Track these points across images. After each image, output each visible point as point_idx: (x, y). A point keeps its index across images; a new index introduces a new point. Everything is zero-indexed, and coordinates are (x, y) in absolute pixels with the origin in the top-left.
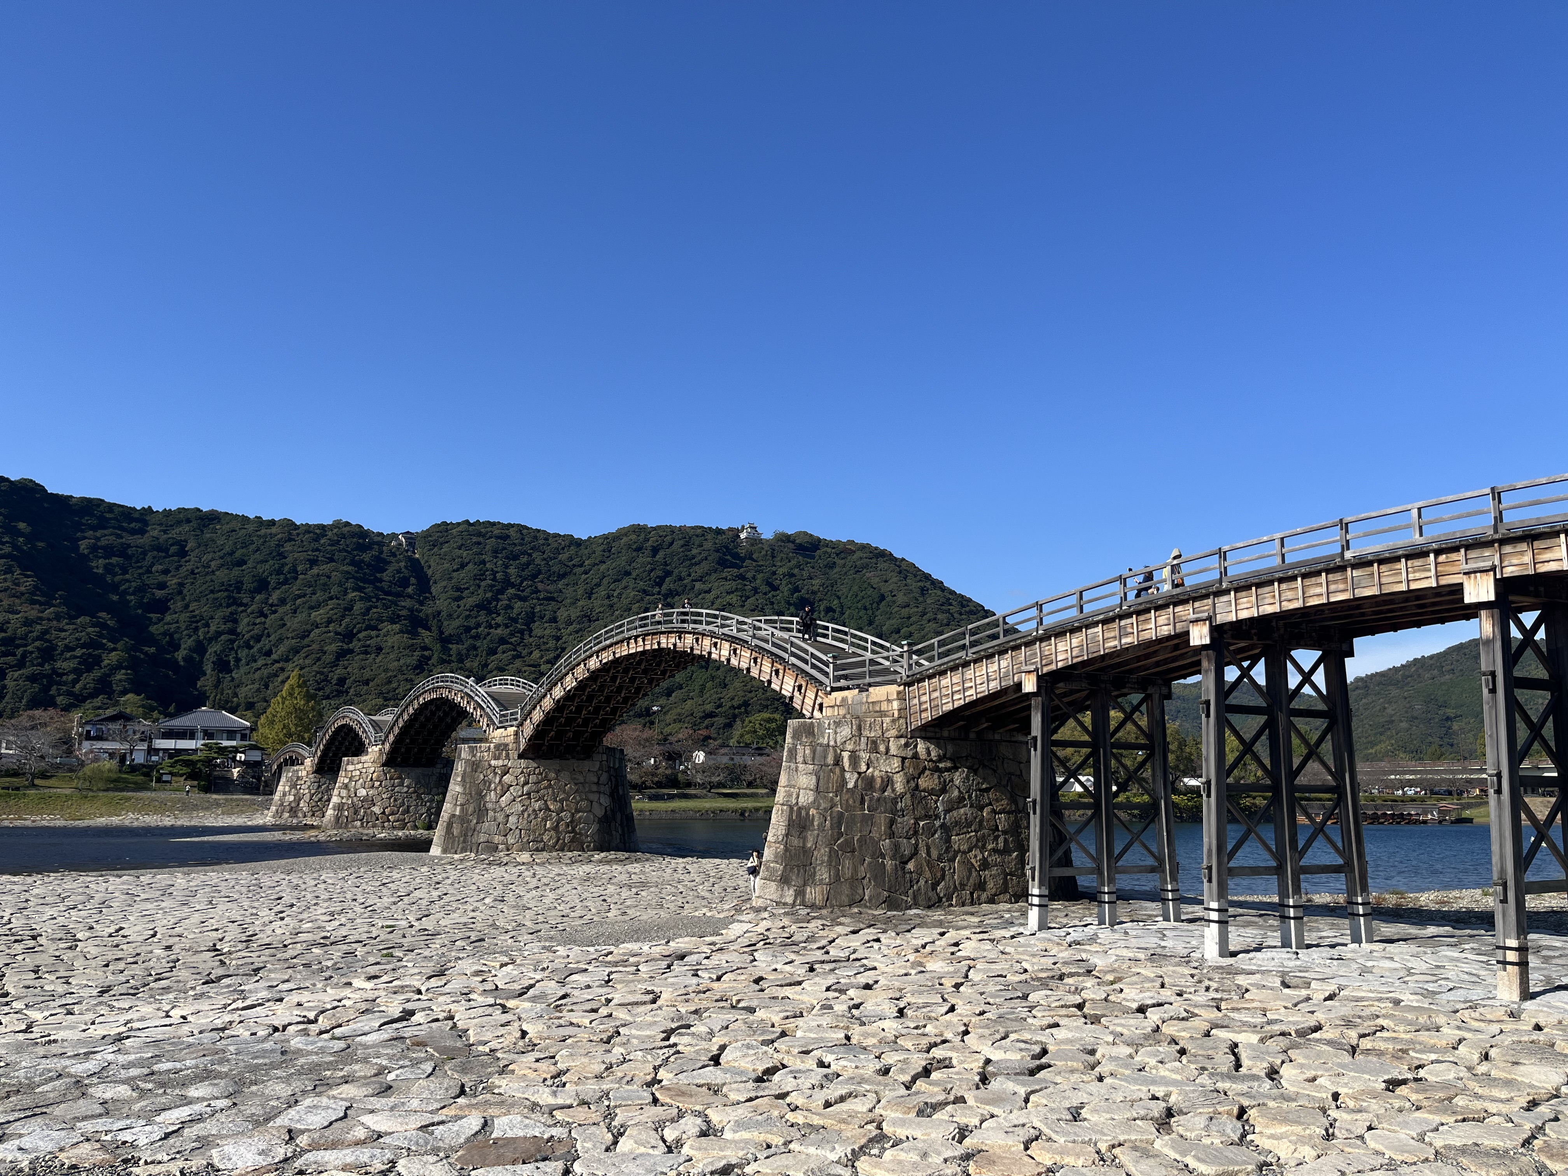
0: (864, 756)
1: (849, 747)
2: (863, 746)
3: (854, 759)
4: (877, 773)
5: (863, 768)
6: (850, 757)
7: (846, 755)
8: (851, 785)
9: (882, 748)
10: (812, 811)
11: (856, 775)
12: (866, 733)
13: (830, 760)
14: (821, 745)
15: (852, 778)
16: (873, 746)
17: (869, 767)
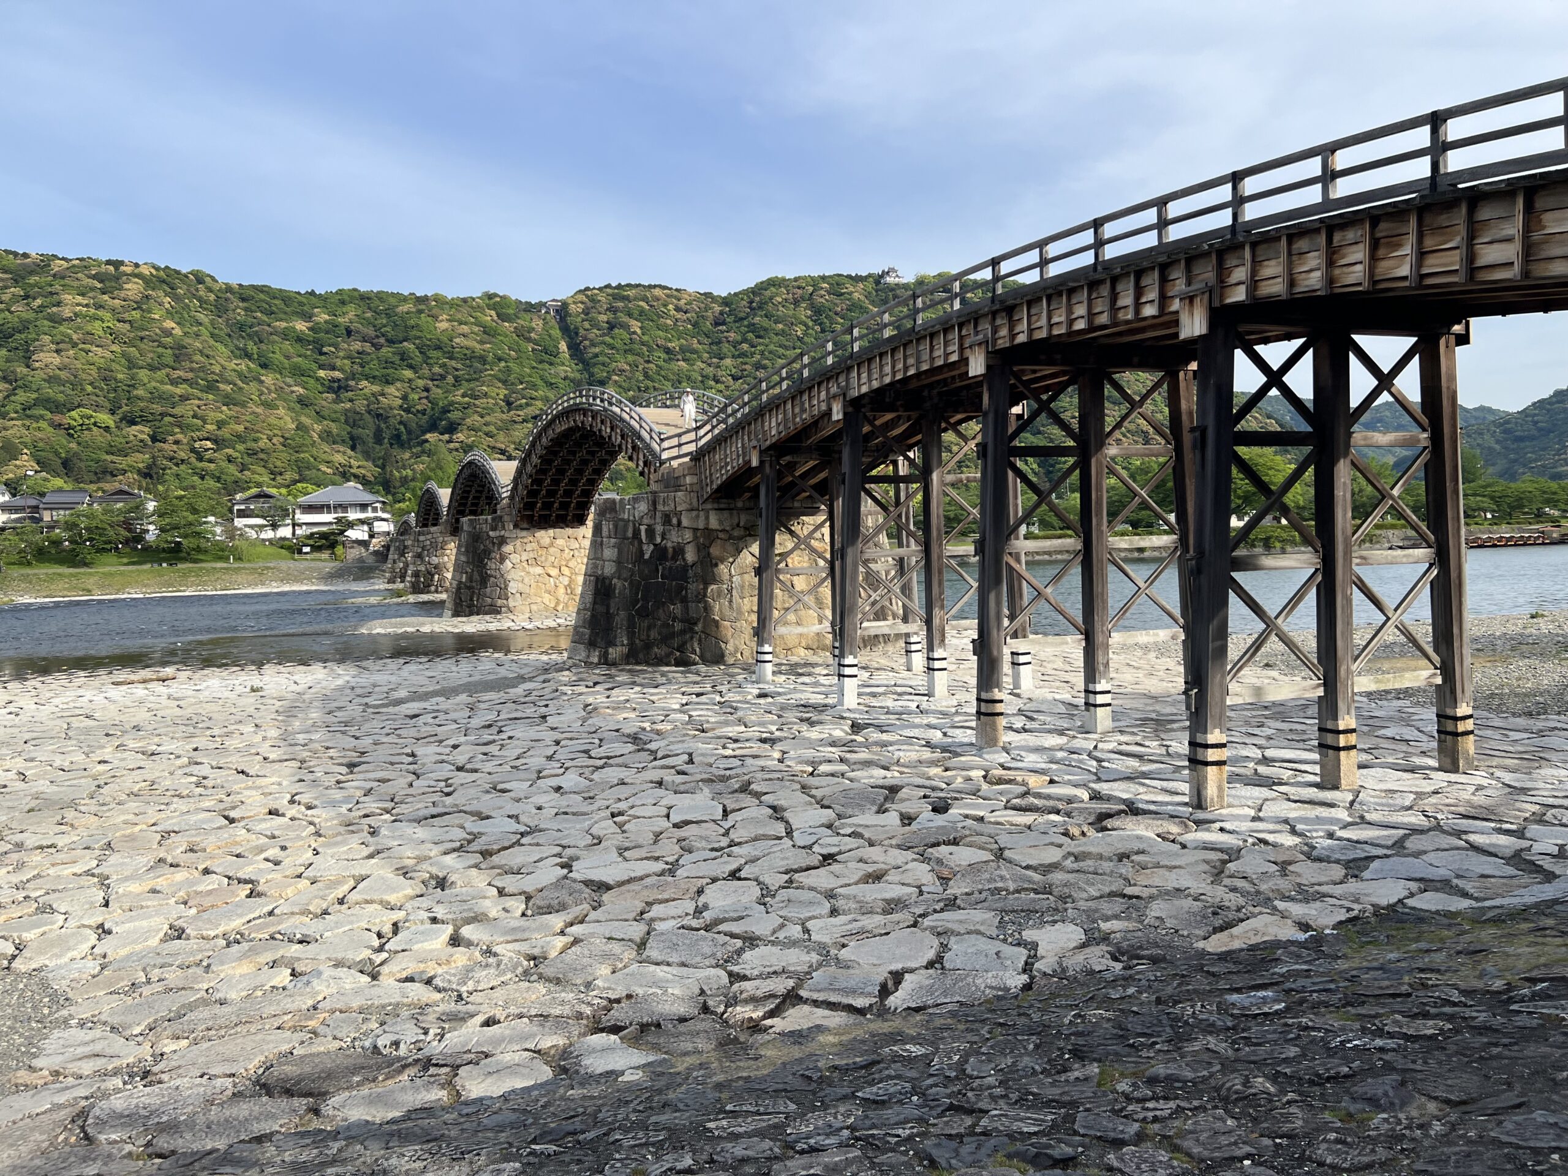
0: (659, 528)
1: (646, 521)
2: (658, 520)
3: (650, 532)
4: (669, 545)
5: (658, 540)
6: (647, 530)
7: (643, 528)
8: (647, 556)
9: (674, 521)
10: (615, 581)
11: (652, 547)
12: (660, 507)
13: (630, 534)
14: (623, 520)
15: (648, 550)
16: (667, 519)
17: (663, 538)
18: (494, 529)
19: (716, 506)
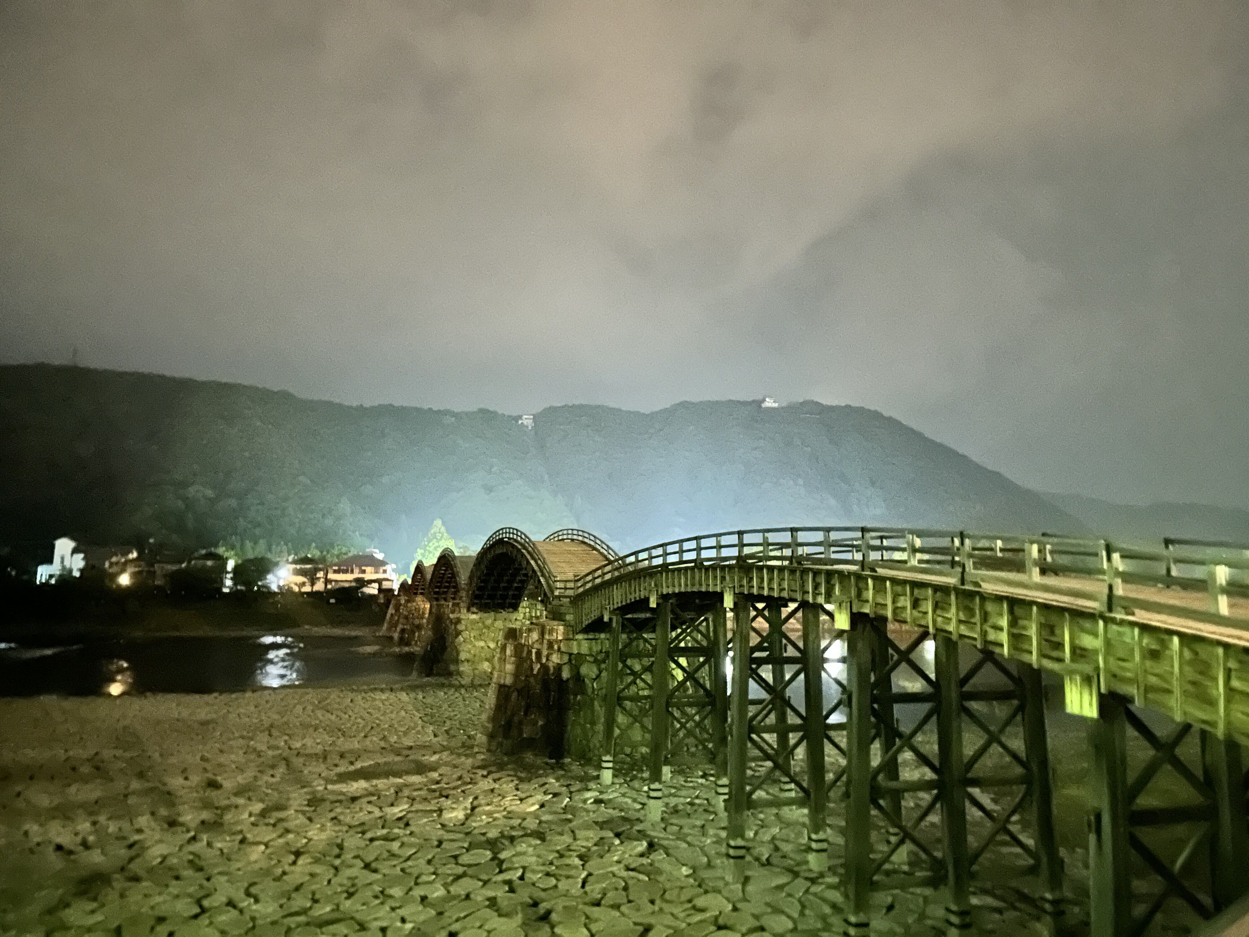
0: (545, 652)
1: (536, 646)
2: (545, 646)
3: (539, 654)
4: (551, 665)
5: (544, 661)
6: (536, 653)
7: (534, 651)
8: (535, 672)
9: (556, 647)
10: (512, 689)
11: (539, 666)
12: (547, 637)
13: (524, 654)
14: (520, 644)
15: (537, 667)
16: (550, 645)
17: (547, 660)
18: (453, 612)
19: (586, 636)
